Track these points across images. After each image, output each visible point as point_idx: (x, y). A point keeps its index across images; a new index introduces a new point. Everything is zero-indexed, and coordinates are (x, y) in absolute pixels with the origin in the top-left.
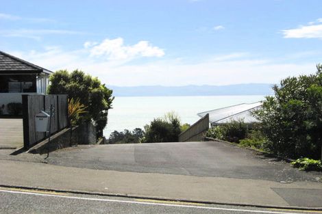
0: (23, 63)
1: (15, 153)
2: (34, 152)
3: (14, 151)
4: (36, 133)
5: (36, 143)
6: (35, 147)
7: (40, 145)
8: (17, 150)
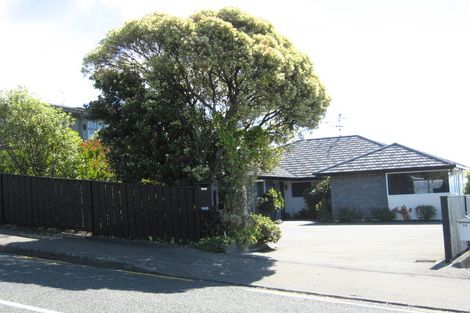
0: (437, 160)
1: (436, 267)
2: (458, 266)
3: (433, 265)
4: (459, 242)
5: (459, 255)
6: (459, 260)
7: (464, 257)
8: (437, 263)
